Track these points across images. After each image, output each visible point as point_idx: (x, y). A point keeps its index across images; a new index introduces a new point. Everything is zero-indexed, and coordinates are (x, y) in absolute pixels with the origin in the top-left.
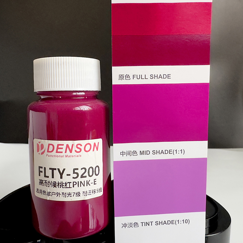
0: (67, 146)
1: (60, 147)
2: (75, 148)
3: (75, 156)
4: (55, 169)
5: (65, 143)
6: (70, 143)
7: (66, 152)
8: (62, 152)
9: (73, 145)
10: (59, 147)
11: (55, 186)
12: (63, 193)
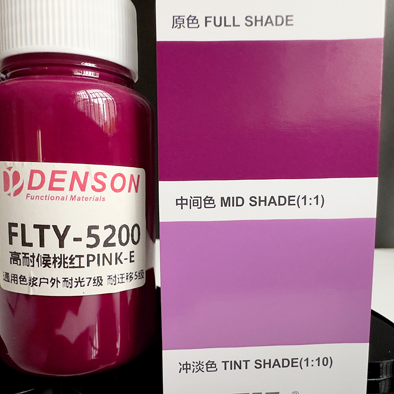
0: (75, 175)
1: (57, 176)
2: (91, 181)
3: (92, 199)
4: (48, 227)
5: (70, 168)
6: (81, 168)
7: (71, 189)
8: (62, 189)
9: (87, 174)
10: (55, 178)
11: (47, 265)
12: (65, 279)
